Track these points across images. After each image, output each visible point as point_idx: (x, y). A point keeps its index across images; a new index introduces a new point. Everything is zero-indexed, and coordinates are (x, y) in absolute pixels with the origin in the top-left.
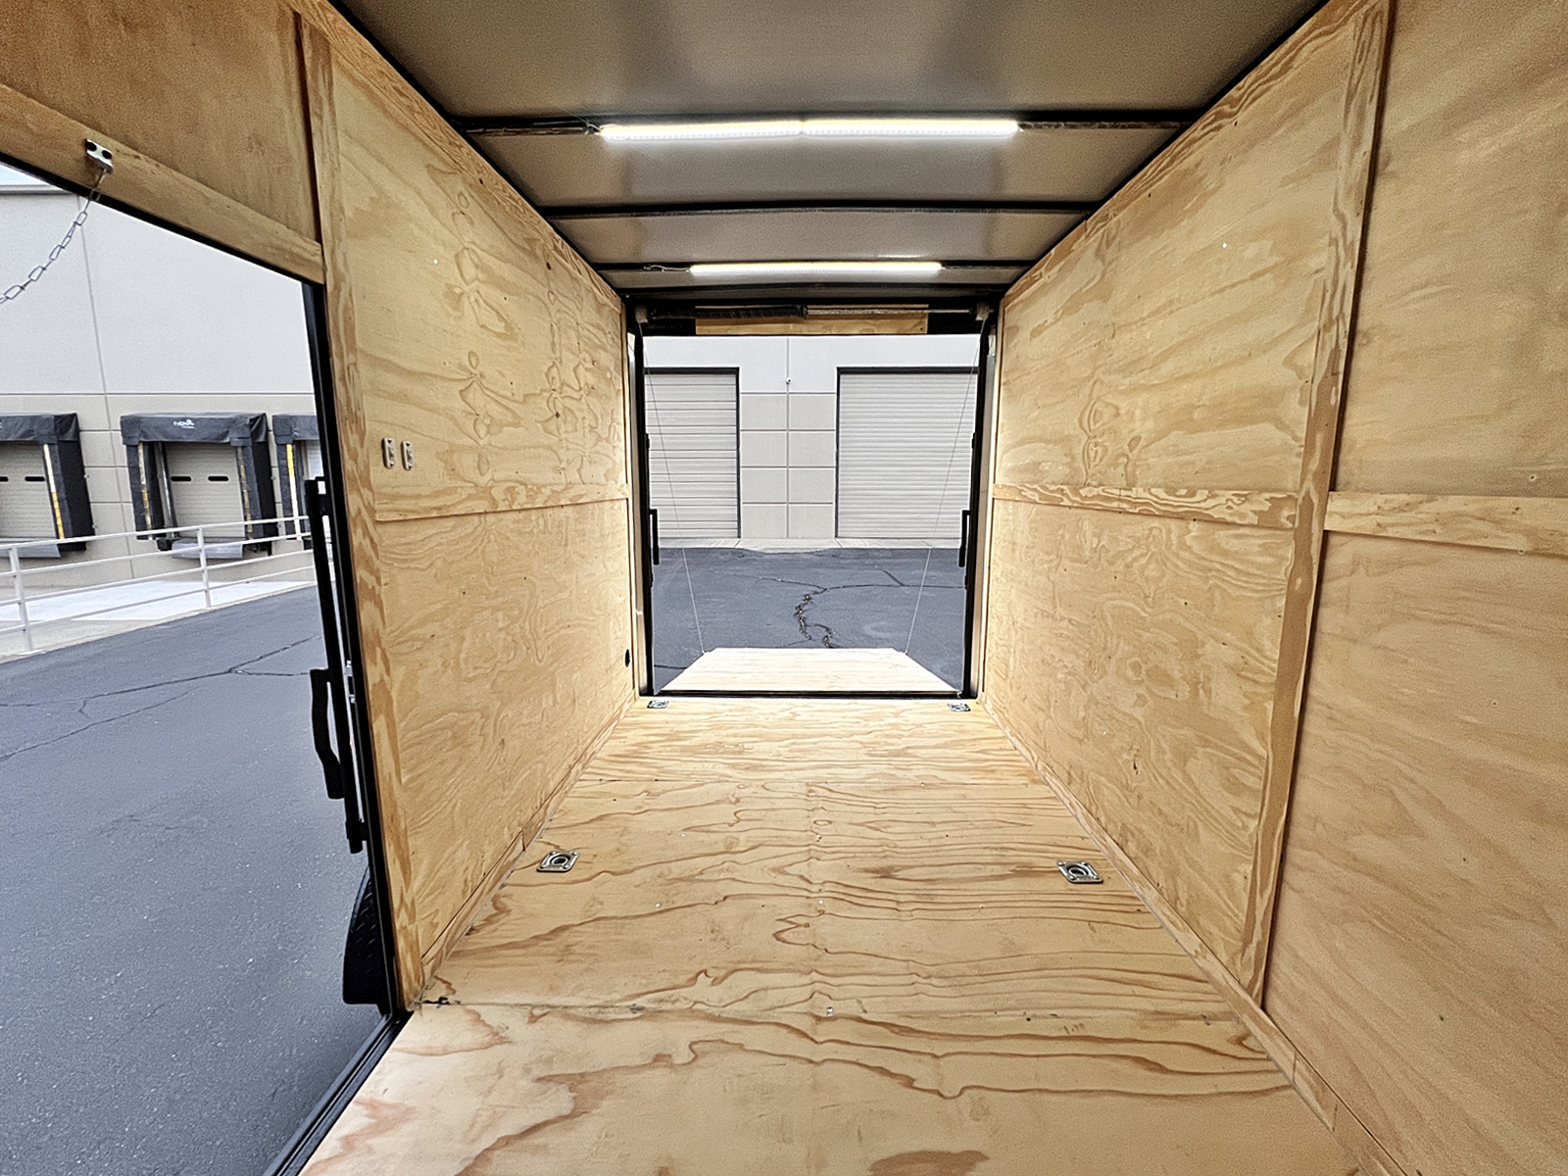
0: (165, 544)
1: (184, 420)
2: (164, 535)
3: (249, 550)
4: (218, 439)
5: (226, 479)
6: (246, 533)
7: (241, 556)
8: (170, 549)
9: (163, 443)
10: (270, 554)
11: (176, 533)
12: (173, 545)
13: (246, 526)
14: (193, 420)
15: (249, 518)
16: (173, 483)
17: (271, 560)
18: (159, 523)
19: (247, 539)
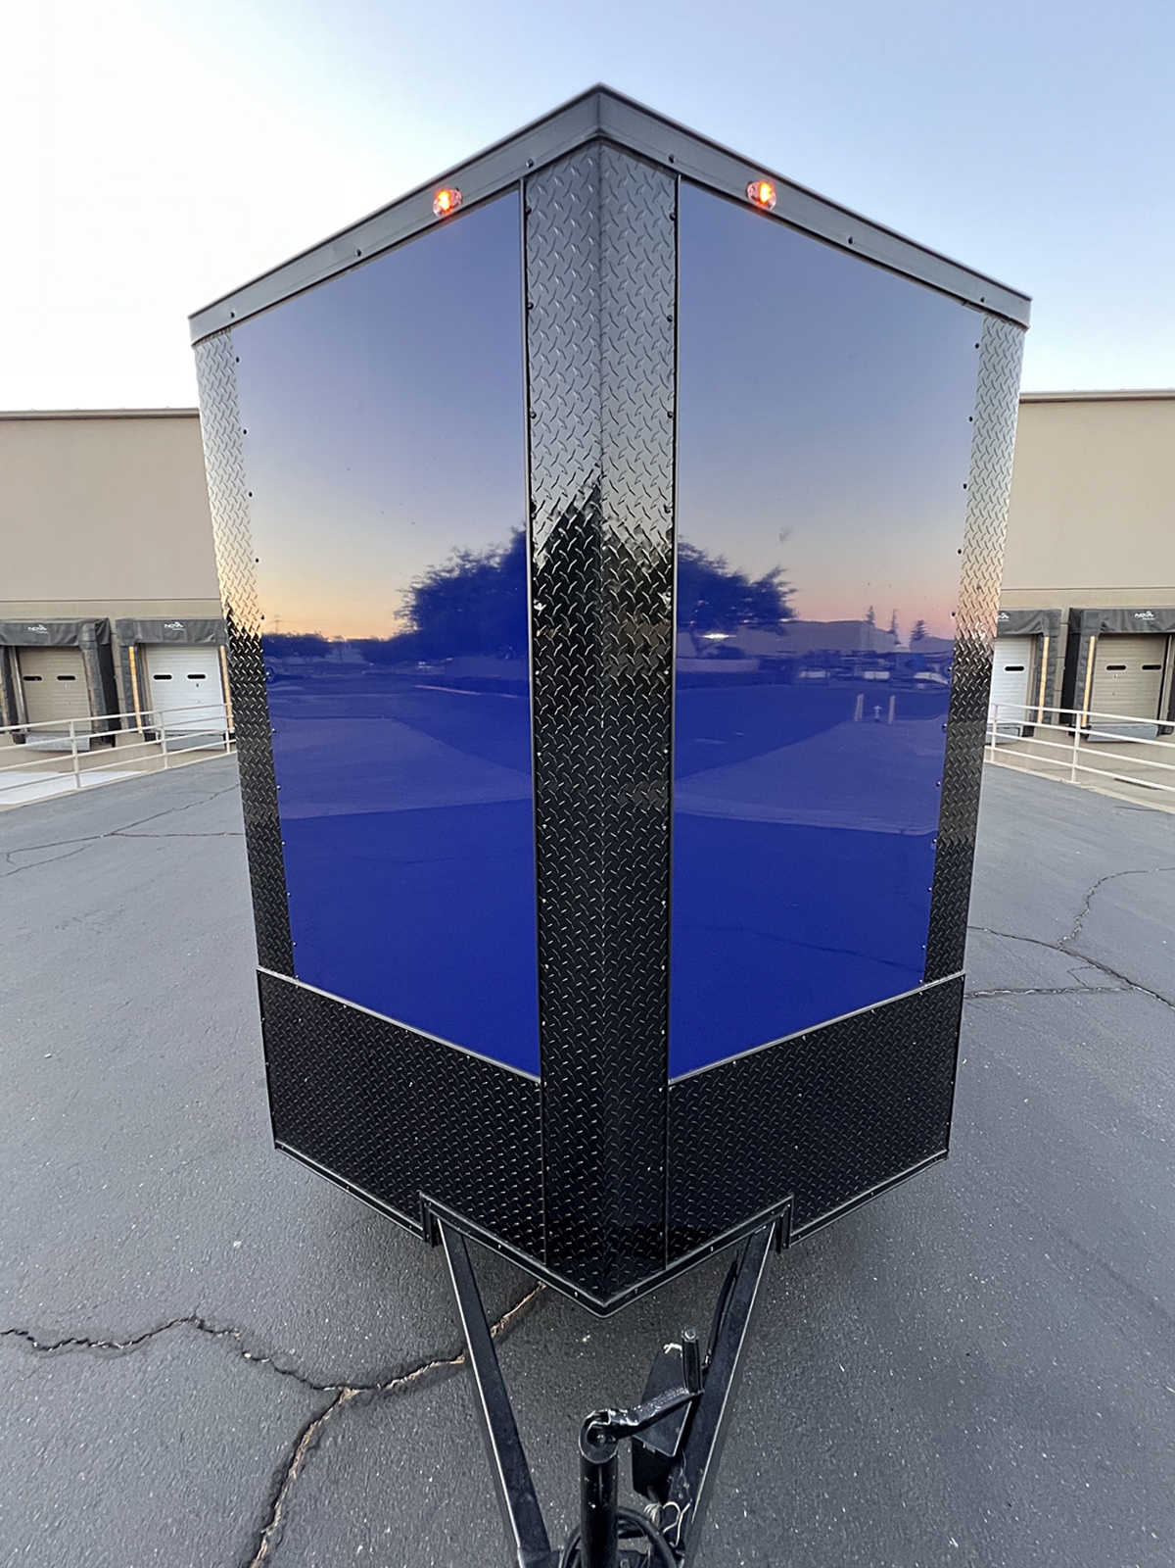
0: (20, 739)
1: (36, 625)
2: (18, 730)
3: (94, 743)
4: (69, 643)
5: (73, 678)
6: (93, 727)
7: (88, 748)
8: (24, 742)
9: (17, 647)
10: (114, 746)
11: (29, 729)
12: (27, 739)
13: (92, 721)
14: (45, 625)
15: (95, 714)
16: (26, 682)
17: (115, 751)
18: (14, 721)
19: (94, 732)
